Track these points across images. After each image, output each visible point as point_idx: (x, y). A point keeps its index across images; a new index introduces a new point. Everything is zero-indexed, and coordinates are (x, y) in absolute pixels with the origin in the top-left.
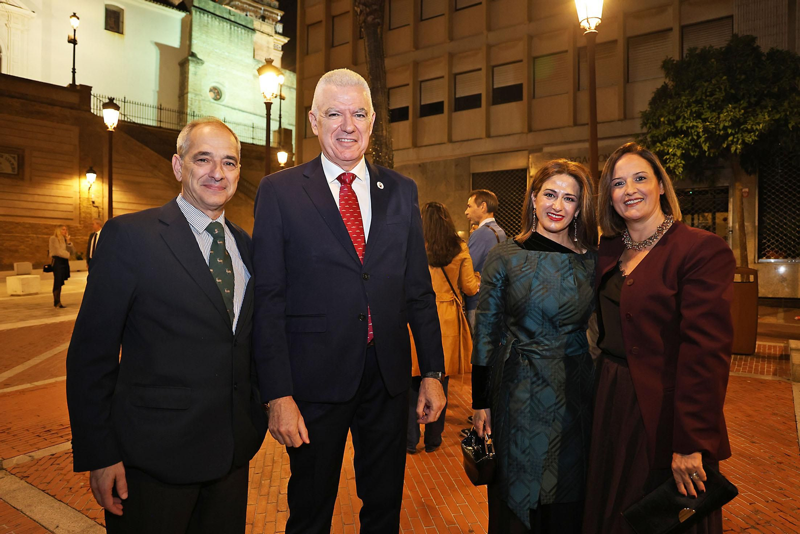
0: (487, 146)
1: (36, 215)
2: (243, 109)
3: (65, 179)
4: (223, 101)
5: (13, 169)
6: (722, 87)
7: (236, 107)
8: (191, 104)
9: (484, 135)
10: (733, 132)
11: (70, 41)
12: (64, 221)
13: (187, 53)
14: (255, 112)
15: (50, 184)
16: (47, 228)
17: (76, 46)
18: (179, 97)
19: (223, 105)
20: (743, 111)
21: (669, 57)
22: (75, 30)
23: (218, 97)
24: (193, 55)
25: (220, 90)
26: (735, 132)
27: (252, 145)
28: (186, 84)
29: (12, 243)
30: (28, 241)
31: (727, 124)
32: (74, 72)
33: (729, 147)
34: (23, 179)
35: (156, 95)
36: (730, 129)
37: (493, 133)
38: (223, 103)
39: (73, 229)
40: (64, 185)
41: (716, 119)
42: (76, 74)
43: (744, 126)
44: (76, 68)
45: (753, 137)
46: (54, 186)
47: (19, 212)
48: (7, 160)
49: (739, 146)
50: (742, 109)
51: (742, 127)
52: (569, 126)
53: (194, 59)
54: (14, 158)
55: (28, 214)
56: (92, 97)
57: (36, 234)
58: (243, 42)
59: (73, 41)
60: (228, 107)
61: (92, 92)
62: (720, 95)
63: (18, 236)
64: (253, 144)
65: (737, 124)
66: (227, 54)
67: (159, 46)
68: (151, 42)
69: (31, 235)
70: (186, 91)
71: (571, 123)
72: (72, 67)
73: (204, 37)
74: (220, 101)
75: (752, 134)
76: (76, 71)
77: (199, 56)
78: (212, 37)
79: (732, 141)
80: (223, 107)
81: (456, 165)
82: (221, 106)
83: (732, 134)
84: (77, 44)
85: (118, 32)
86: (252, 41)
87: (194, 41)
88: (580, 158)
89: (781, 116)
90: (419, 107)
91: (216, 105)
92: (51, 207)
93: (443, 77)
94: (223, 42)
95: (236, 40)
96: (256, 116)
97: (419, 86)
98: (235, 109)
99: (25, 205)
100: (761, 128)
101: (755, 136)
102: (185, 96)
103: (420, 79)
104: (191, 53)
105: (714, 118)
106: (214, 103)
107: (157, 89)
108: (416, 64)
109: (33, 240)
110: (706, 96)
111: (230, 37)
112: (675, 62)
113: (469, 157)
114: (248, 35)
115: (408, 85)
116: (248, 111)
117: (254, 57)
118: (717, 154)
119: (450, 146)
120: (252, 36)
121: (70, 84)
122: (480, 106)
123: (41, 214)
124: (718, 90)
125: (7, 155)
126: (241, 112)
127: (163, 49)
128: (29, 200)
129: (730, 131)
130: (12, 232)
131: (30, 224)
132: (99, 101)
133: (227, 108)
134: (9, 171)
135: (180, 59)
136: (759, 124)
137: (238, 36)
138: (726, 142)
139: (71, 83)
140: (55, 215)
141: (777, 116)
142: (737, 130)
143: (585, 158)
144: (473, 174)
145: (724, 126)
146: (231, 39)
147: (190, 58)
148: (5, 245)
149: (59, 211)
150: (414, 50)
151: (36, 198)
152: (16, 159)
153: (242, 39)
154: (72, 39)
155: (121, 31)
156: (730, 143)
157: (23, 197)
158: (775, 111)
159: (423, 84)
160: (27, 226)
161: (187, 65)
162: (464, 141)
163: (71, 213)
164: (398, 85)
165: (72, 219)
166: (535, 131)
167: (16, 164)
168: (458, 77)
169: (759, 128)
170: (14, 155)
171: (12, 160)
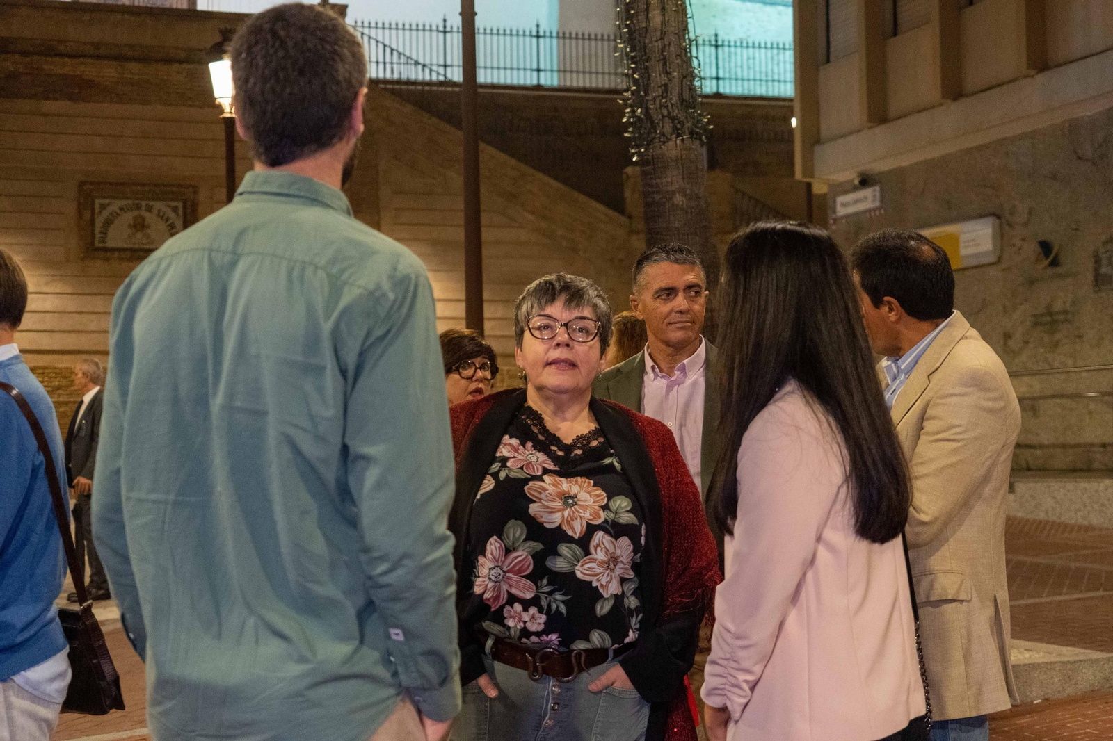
48: (161, 216)
54: (175, 209)
125: (158, 205)
152: (181, 211)
167: (179, 223)
170: (174, 204)
171: (172, 215)
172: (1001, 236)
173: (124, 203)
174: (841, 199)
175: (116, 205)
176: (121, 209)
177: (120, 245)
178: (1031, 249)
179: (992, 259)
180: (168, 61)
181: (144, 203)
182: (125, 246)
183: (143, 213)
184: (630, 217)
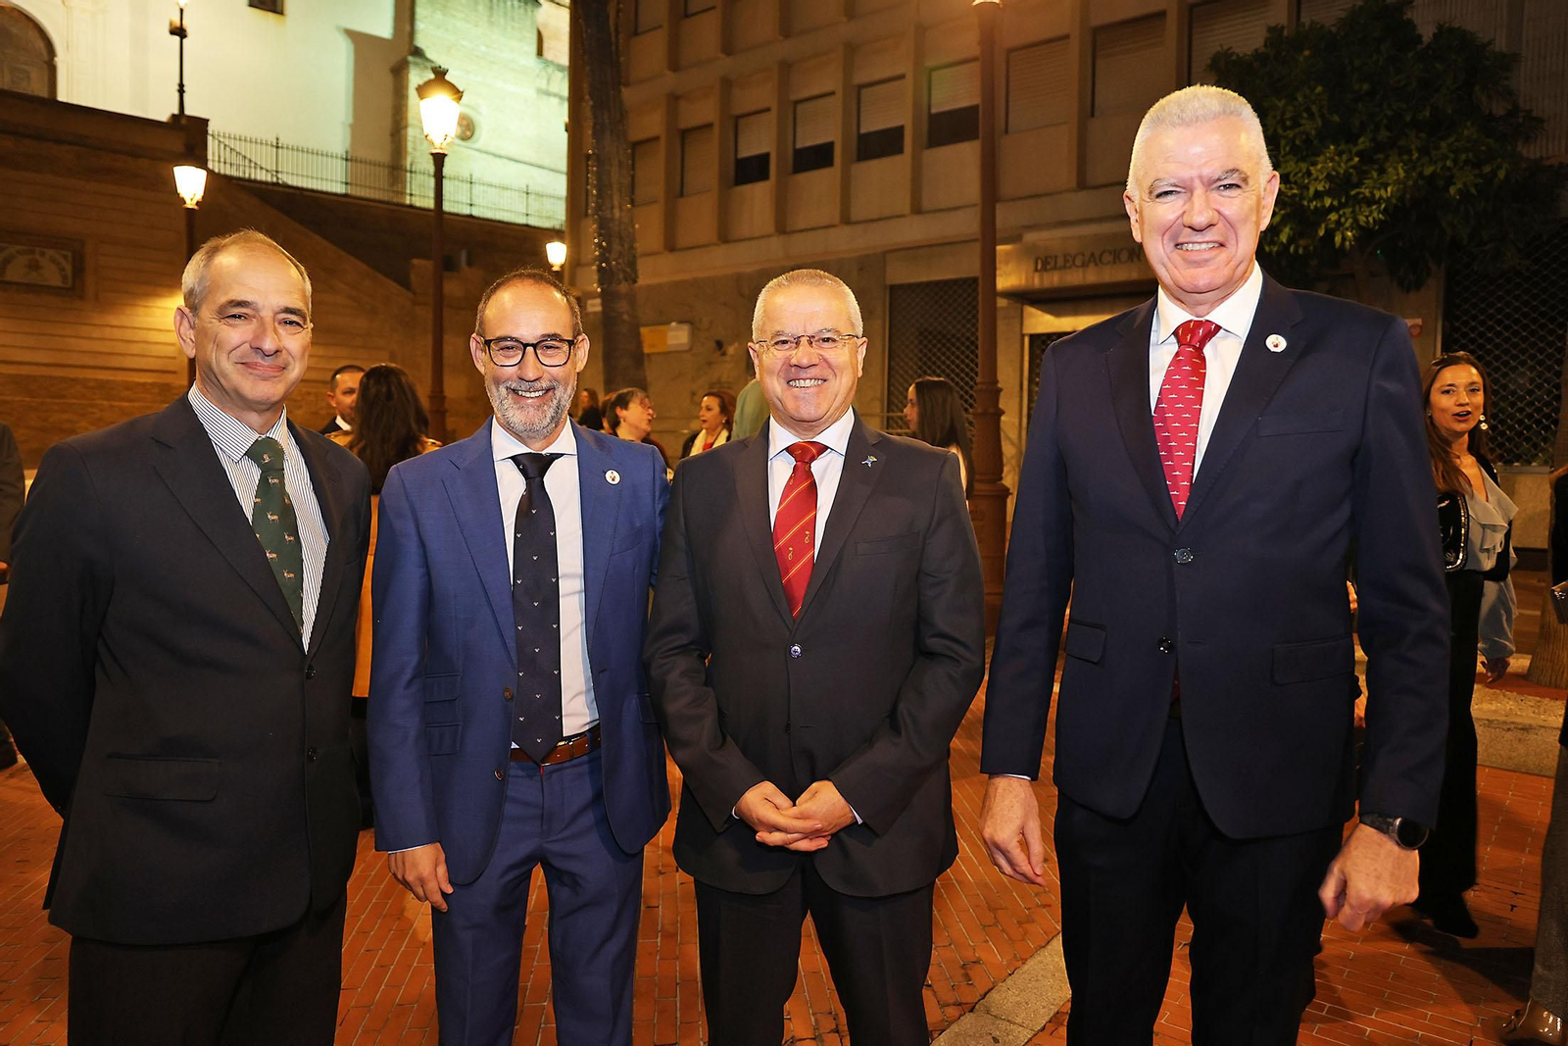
0: (914, 231)
1: (108, 365)
2: (517, 157)
3: (158, 295)
4: (477, 141)
5: (64, 278)
6: (1314, 108)
7: (503, 153)
8: (415, 149)
9: (907, 209)
10: (1336, 203)
11: (172, 33)
12: (160, 375)
13: (407, 47)
14: (539, 163)
15: (132, 305)
16: (127, 389)
17: (184, 41)
18: (392, 135)
19: (477, 150)
20: (1357, 159)
21: (1225, 48)
22: (182, 10)
23: (468, 133)
24: (418, 52)
25: (472, 121)
26: (1340, 202)
27: (525, 228)
28: (404, 109)
29: (65, 416)
30: (93, 413)
31: (1320, 188)
32: (181, 91)
33: (1330, 234)
34: (82, 297)
35: (348, 131)
36: (1330, 197)
37: (926, 204)
38: (477, 145)
39: (176, 391)
40: (160, 308)
41: (1303, 176)
42: (185, 95)
43: (1357, 190)
44: (185, 82)
45: (1375, 214)
46: (141, 311)
47: (75, 359)
48: (53, 261)
49: (1349, 234)
50: (1357, 155)
51: (1353, 193)
52: (1069, 191)
53: (418, 60)
54: (65, 257)
55: (92, 362)
56: (210, 138)
57: (108, 400)
58: (517, 25)
59: (179, 32)
60: (486, 153)
61: (210, 129)
62: (1309, 126)
63: (74, 404)
64: (527, 226)
65: (1341, 186)
66: (483, 49)
67: (354, 36)
68: (338, 28)
69: (99, 402)
70: (403, 124)
71: (1074, 184)
72: (178, 81)
73: (439, 15)
74: (471, 141)
75: (1374, 207)
76: (185, 89)
77: (429, 54)
78: (454, 16)
79: (1338, 223)
80: (477, 153)
81: (861, 269)
82: (473, 152)
83: (1332, 209)
84: (186, 36)
85: (275, 11)
86: (534, 22)
87: (420, 25)
88: (1083, 255)
89: (1436, 168)
90: (790, 152)
91: (462, 149)
92: (135, 349)
93: (832, 93)
94: (476, 26)
95: (502, 21)
96: (540, 170)
97: (791, 110)
98: (500, 157)
99: (85, 345)
100: (1389, 195)
101: (1379, 212)
102: (403, 132)
103: (794, 97)
104: (413, 49)
105: (1300, 175)
106: (459, 145)
107: (350, 120)
108: (786, 68)
109: (101, 411)
110: (1285, 128)
111: (491, 16)
112: (1234, 58)
113: (885, 253)
114: (526, 10)
115: (768, 110)
116: (527, 159)
117: (540, 53)
118: (1311, 248)
119: (846, 230)
120: (533, 12)
121: (174, 115)
122: (900, 151)
123: (115, 362)
124: (1305, 115)
125: (50, 252)
126: (512, 163)
127: (361, 41)
128: (94, 335)
129: (1328, 202)
130: (63, 397)
131: (96, 380)
132: (222, 146)
133: (484, 156)
134: (56, 281)
135: (394, 59)
136: (1385, 186)
137: (505, 14)
138: (1323, 226)
139: (176, 112)
140: (142, 363)
141: (1428, 171)
142: (1343, 200)
143: (1092, 255)
144: (893, 288)
145: (1316, 191)
146: (492, 19)
147: (410, 58)
148: (51, 420)
149: (152, 356)
150: (781, 38)
151: (107, 332)
152: (70, 259)
153: (513, 19)
154: (177, 28)
155: (279, 9)
156: (1333, 226)
157: (84, 330)
158: (1426, 159)
159: (800, 107)
160: (91, 384)
161: (405, 71)
162: (873, 221)
163: (171, 361)
164: (753, 108)
165: (174, 372)
166: (1008, 201)
167: (68, 268)
168: (864, 91)
169: (1385, 196)
170: (64, 252)
171: (62, 261)
172: (693, 334)
173: (19, 247)
174: (590, 302)
175: (13, 249)
176: (18, 252)
177: (16, 279)
178: (712, 345)
179: (687, 348)
180: (59, 142)
181: (37, 249)
182: (21, 281)
183: (37, 256)
184: (414, 293)
